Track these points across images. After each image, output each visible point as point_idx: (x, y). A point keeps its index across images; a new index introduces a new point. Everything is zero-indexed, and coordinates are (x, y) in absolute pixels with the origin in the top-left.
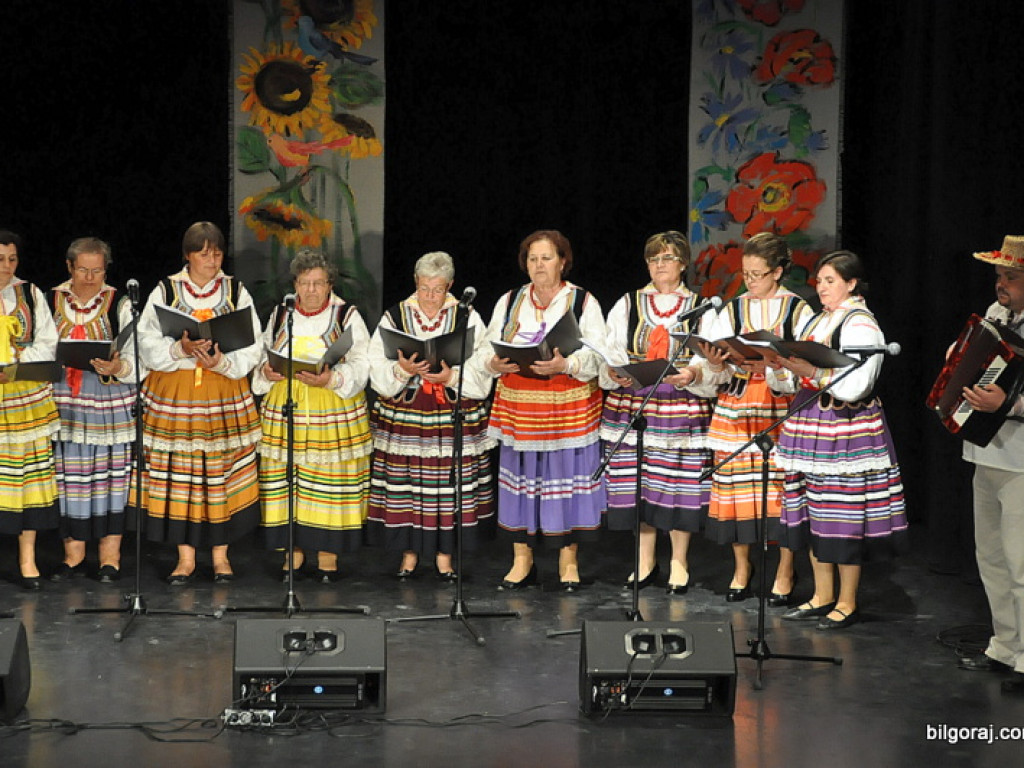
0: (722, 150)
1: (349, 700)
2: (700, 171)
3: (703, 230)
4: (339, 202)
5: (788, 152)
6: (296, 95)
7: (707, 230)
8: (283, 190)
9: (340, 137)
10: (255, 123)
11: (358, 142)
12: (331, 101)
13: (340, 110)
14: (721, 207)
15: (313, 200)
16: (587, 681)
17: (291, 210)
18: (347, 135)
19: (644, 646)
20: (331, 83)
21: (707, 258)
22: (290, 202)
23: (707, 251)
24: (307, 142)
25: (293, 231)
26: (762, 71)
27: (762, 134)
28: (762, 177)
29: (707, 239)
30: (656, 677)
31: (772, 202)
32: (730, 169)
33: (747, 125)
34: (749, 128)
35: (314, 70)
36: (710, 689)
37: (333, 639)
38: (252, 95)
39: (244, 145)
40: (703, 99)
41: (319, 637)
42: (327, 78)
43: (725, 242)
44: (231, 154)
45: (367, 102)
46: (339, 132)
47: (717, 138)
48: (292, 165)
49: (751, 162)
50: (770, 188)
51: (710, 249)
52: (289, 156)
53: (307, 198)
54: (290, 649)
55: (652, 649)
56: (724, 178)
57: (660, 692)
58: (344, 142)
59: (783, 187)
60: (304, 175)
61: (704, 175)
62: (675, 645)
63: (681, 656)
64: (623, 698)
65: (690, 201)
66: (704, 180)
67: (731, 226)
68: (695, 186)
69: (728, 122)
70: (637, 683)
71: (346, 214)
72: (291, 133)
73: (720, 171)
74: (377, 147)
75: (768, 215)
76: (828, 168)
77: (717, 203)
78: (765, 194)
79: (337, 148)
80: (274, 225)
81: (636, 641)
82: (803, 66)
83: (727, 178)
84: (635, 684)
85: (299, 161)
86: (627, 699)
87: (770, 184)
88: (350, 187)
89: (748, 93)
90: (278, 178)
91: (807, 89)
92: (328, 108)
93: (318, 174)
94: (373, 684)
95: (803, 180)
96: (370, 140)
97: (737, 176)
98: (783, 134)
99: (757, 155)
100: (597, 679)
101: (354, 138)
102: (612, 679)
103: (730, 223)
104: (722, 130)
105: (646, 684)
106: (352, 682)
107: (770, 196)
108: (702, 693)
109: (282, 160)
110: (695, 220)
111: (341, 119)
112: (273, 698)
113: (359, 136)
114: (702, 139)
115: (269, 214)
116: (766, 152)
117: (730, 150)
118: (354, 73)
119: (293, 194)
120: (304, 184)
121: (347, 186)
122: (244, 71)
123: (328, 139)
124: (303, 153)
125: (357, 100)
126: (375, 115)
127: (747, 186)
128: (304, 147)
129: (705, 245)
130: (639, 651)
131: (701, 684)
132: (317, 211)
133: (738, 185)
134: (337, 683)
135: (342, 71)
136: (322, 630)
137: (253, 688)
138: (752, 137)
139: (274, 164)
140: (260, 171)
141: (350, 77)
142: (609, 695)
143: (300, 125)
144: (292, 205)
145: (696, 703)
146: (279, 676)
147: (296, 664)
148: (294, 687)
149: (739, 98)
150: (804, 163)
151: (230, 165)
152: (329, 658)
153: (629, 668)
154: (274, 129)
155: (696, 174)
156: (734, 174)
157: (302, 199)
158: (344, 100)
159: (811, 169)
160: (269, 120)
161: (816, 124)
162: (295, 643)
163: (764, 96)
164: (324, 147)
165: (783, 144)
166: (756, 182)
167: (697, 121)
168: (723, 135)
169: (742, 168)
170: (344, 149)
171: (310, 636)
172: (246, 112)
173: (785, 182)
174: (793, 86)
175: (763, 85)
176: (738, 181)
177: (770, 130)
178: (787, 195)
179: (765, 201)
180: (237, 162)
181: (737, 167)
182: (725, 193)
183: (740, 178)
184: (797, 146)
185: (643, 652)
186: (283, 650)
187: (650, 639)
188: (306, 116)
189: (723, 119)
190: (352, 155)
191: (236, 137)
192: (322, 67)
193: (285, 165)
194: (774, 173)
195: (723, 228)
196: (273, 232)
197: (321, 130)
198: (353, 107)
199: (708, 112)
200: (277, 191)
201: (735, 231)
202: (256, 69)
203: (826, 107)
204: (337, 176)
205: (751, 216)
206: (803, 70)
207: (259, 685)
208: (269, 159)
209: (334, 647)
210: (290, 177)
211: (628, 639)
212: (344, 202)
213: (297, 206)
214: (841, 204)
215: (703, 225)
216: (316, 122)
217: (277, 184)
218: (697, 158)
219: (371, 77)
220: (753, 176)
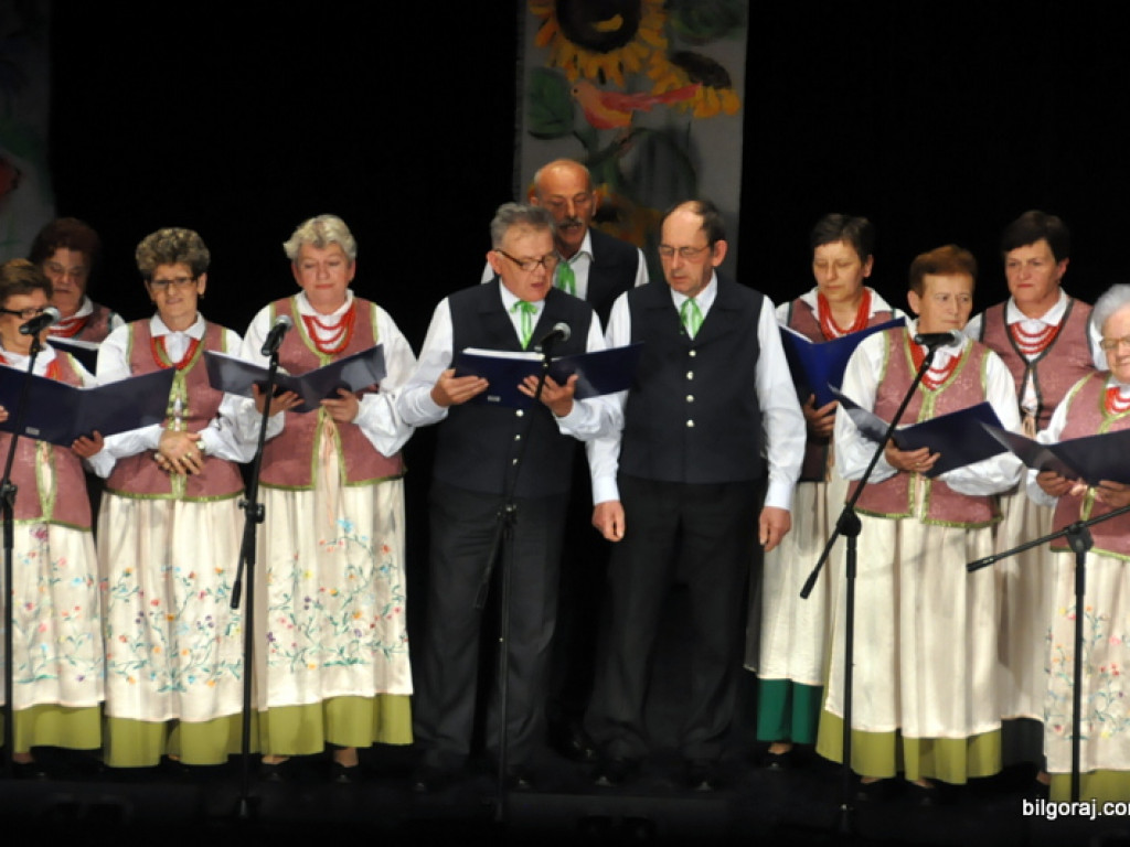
6: (615, 23)
8: (593, 164)
9: (679, 86)
10: (554, 64)
11: (706, 94)
12: (668, 32)
13: (681, 46)
18: (689, 84)
20: (668, 6)
24: (631, 91)
38: (552, 22)
44: (518, 110)
45: (720, 35)
46: (678, 78)
48: (606, 126)
52: (603, 114)
53: (627, 176)
58: (685, 93)
60: (624, 141)
72: (608, 78)
74: (732, 101)
79: (673, 101)
85: (618, 120)
90: (585, 144)
92: (663, 43)
93: (643, 140)
96: (723, 92)
101: (699, 90)
109: (591, 119)
111: (681, 59)
113: (706, 85)
119: (606, 169)
120: (624, 155)
121: (686, 158)
123: (661, 89)
124: (623, 108)
125: (705, 32)
126: (732, 54)
128: (624, 100)
132: (642, 195)
139: (581, 124)
140: (559, 135)
143: (621, 67)
144: (605, 186)
151: (517, 126)
154: (582, 74)
160: (575, 59)
164: (655, 101)
172: (541, 47)
180: (526, 121)
188: (629, 54)
190: (696, 113)
191: (527, 83)
193: (596, 126)
197: (653, 74)
198: (700, 42)
204: (672, 146)
208: (573, 117)
210: (604, 143)
213: (611, 187)
216: (645, 63)
217: (584, 154)
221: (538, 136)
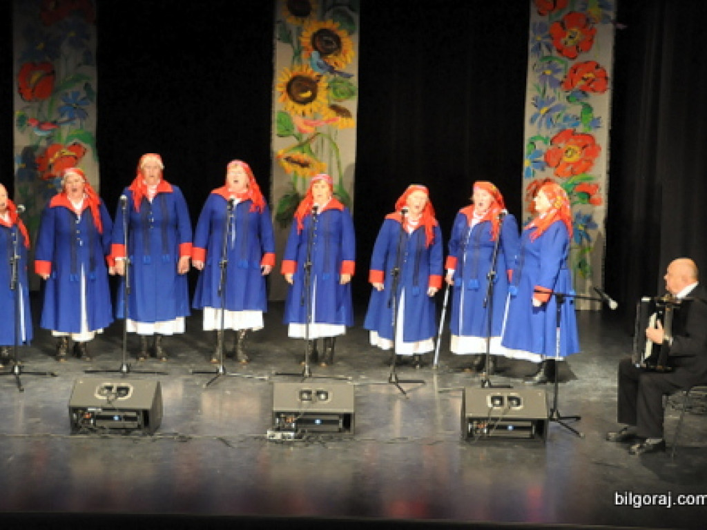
0: (543, 127)
1: (335, 428)
2: (532, 138)
3: (532, 171)
4: (331, 153)
5: (580, 129)
6: (308, 94)
7: (534, 172)
8: (301, 146)
9: (332, 117)
10: (286, 109)
11: (342, 120)
12: (328, 98)
13: (333, 103)
14: (542, 159)
16: (466, 420)
17: (305, 157)
18: (336, 116)
19: (498, 402)
20: (328, 87)
21: (533, 187)
23: (534, 183)
24: (315, 119)
25: (306, 169)
26: (567, 84)
27: (566, 119)
28: (565, 143)
29: (534, 176)
30: (504, 420)
31: (571, 156)
32: (547, 138)
33: (557, 113)
34: (559, 116)
35: (318, 81)
36: (534, 427)
37: (326, 394)
38: (285, 94)
39: (280, 122)
40: (534, 99)
41: (319, 393)
42: (326, 85)
43: (544, 178)
44: (272, 126)
45: (347, 98)
46: (332, 114)
47: (541, 121)
48: (305, 132)
49: (559, 134)
50: (570, 149)
51: (535, 182)
52: (304, 128)
53: (313, 150)
54: (303, 399)
55: (502, 404)
56: (544, 143)
57: (505, 428)
58: (334, 120)
59: (577, 148)
60: (312, 138)
61: (533, 141)
62: (515, 402)
63: (518, 408)
64: (485, 431)
65: (525, 155)
66: (532, 143)
67: (547, 169)
68: (528, 146)
69: (548, 112)
70: (493, 423)
71: (334, 159)
72: (306, 115)
73: (542, 138)
74: (352, 123)
75: (568, 164)
76: (602, 137)
77: (540, 156)
78: (567, 152)
79: (330, 123)
80: (295, 165)
81: (493, 399)
82: (589, 82)
83: (546, 143)
84: (492, 423)
85: (310, 130)
86: (488, 432)
87: (570, 146)
88: (337, 145)
89: (558, 96)
90: (298, 138)
91: (591, 94)
92: (326, 102)
93: (319, 137)
94: (347, 419)
95: (588, 144)
96: (349, 119)
97: (551, 142)
98: (577, 119)
99: (563, 131)
100: (471, 420)
101: (340, 118)
102: (479, 420)
103: (547, 167)
104: (544, 116)
105: (499, 423)
106: (336, 418)
107: (569, 153)
108: (529, 428)
109: (300, 130)
110: (527, 166)
111: (334, 108)
112: (293, 425)
113: (342, 117)
114: (532, 121)
115: (293, 159)
116: (568, 128)
117: (548, 127)
118: (342, 82)
119: (305, 148)
120: (312, 143)
121: (335, 144)
122: (281, 79)
123: (326, 118)
124: (311, 125)
125: (342, 97)
126: (352, 105)
127: (557, 147)
128: (312, 122)
129: (532, 179)
130: (494, 405)
131: (529, 424)
132: (319, 158)
133: (552, 147)
134: (328, 418)
135: (335, 81)
136: (320, 389)
137: (283, 420)
138: (560, 120)
139: (296, 132)
140: (287, 136)
141: (338, 84)
142: (477, 428)
143: (311, 111)
144: (305, 155)
145: (526, 434)
146: (297, 414)
147: (306, 407)
148: (304, 420)
149: (553, 99)
150: (589, 135)
151: (272, 132)
152: (324, 405)
153: (489, 414)
154: (296, 113)
155: (528, 140)
156: (549, 140)
157: (311, 151)
158: (334, 97)
159: (591, 138)
160: (293, 108)
161: (596, 114)
162: (305, 396)
163: (568, 98)
164: (324, 123)
165: (577, 125)
166: (562, 145)
167: (530, 110)
168: (544, 119)
169: (554, 138)
170: (334, 124)
171: (313, 392)
172: (281, 103)
173: (578, 145)
174: (584, 93)
175: (567, 92)
176: (552, 145)
177: (570, 117)
178: (579, 152)
179: (567, 156)
180: (275, 129)
181: (551, 136)
182: (544, 151)
183: (553, 143)
184: (585, 125)
185: (497, 406)
186: (299, 400)
187: (501, 399)
188: (313, 105)
189: (544, 110)
190: (339, 127)
191: (275, 117)
192: (324, 79)
193: (302, 132)
194: (572, 140)
195: (543, 169)
196: (295, 169)
197: (323, 113)
198: (340, 101)
199: (536, 106)
200: (297, 147)
201: (549, 172)
202: (287, 80)
203: (602, 104)
204: (330, 138)
205: (559, 164)
206: (589, 84)
207: (285, 418)
208: (293, 129)
209: (327, 398)
210: (305, 138)
211: (489, 399)
212: (334, 153)
213: (308, 155)
214: (609, 158)
215: (532, 169)
216: (319, 109)
217: (297, 143)
218: (529, 131)
219: (350, 84)
220: (560, 142)
221: (281, 136)
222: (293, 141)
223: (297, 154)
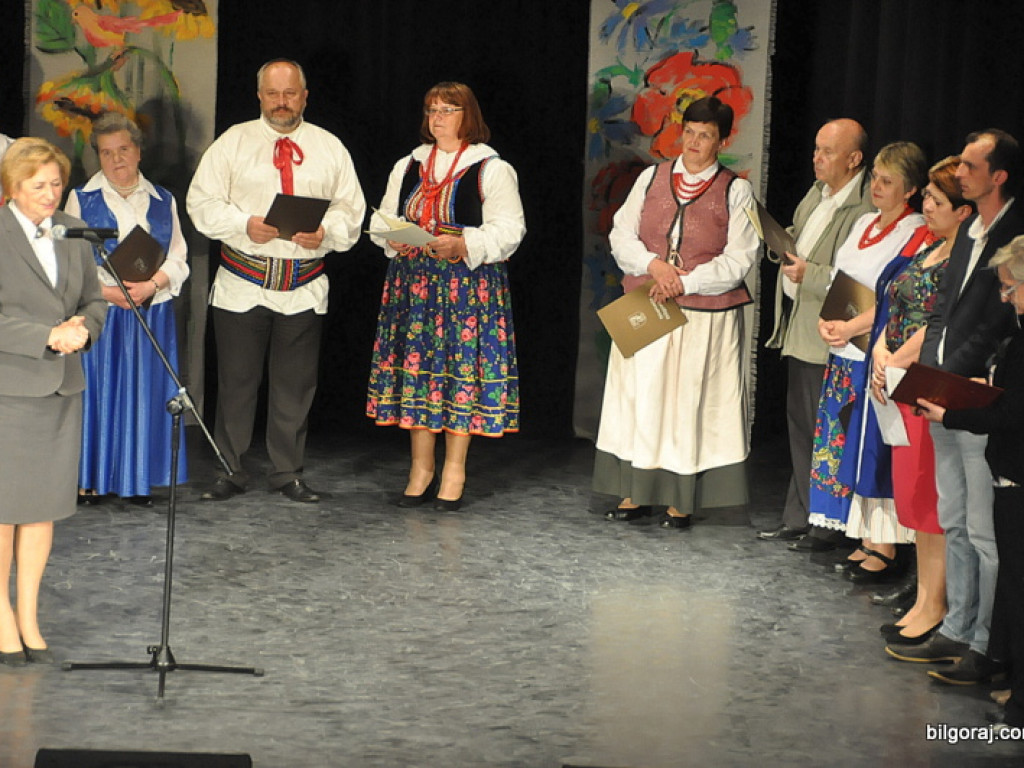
0: (629, 46)
2: (603, 71)
3: (604, 142)
5: (709, 53)
7: (608, 143)
8: (92, 75)
9: (164, 13)
11: (186, 19)
14: (626, 116)
15: (128, 89)
17: (100, 100)
18: (172, 11)
21: (607, 178)
22: (99, 90)
23: (608, 169)
24: (123, 15)
27: (677, 29)
28: (676, 82)
29: (608, 155)
32: (637, 70)
33: (659, 18)
34: (662, 21)
39: (44, 17)
43: (629, 158)
44: (27, 28)
47: (624, 32)
48: (103, 44)
49: (664, 62)
50: (685, 96)
51: (611, 166)
52: (100, 34)
53: (121, 85)
56: (631, 82)
58: (168, 19)
60: (118, 57)
61: (607, 76)
65: (590, 108)
66: (606, 82)
67: (637, 139)
68: (595, 88)
69: (637, 13)
72: (103, 4)
73: (627, 72)
74: (208, 27)
76: (756, 72)
77: (622, 111)
78: (679, 102)
79: (159, 25)
80: (79, 117)
83: (634, 82)
87: (686, 91)
88: (174, 74)
90: (85, 59)
95: (725, 88)
96: (200, 18)
97: (646, 79)
98: (703, 29)
99: (670, 55)
101: (181, 14)
103: (636, 136)
104: (629, 22)
109: (91, 39)
110: (594, 132)
113: (187, 12)
114: (605, 33)
115: (73, 103)
116: (682, 50)
117: (639, 47)
119: (103, 80)
120: (118, 70)
121: (170, 73)
123: (149, 15)
124: (117, 30)
127: (658, 92)
128: (118, 23)
129: (605, 162)
132: (133, 102)
133: (647, 90)
138: (666, 32)
139: (81, 42)
140: (63, 50)
144: (102, 94)
150: (727, 66)
151: (26, 41)
155: (597, 75)
156: (642, 76)
157: (115, 86)
159: (734, 73)
161: (743, 20)
164: (144, 24)
165: (702, 42)
166: (669, 88)
167: (600, 10)
168: (631, 29)
169: (653, 70)
170: (168, 27)
173: (704, 89)
176: (647, 86)
177: (688, 24)
179: (679, 110)
180: (34, 38)
181: (646, 68)
182: (630, 100)
183: (649, 82)
184: (719, 45)
189: (632, 9)
190: (178, 36)
193: (95, 44)
194: (690, 76)
195: (627, 142)
196: (77, 127)
200: (83, 76)
201: (641, 146)
205: (662, 128)
208: (74, 36)
210: (101, 59)
213: (108, 95)
214: (769, 118)
215: (603, 137)
217: (84, 67)
218: (599, 56)
220: (665, 80)
221: (46, 51)
222: (74, 64)
223: (83, 93)
